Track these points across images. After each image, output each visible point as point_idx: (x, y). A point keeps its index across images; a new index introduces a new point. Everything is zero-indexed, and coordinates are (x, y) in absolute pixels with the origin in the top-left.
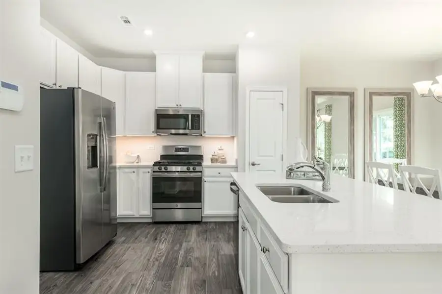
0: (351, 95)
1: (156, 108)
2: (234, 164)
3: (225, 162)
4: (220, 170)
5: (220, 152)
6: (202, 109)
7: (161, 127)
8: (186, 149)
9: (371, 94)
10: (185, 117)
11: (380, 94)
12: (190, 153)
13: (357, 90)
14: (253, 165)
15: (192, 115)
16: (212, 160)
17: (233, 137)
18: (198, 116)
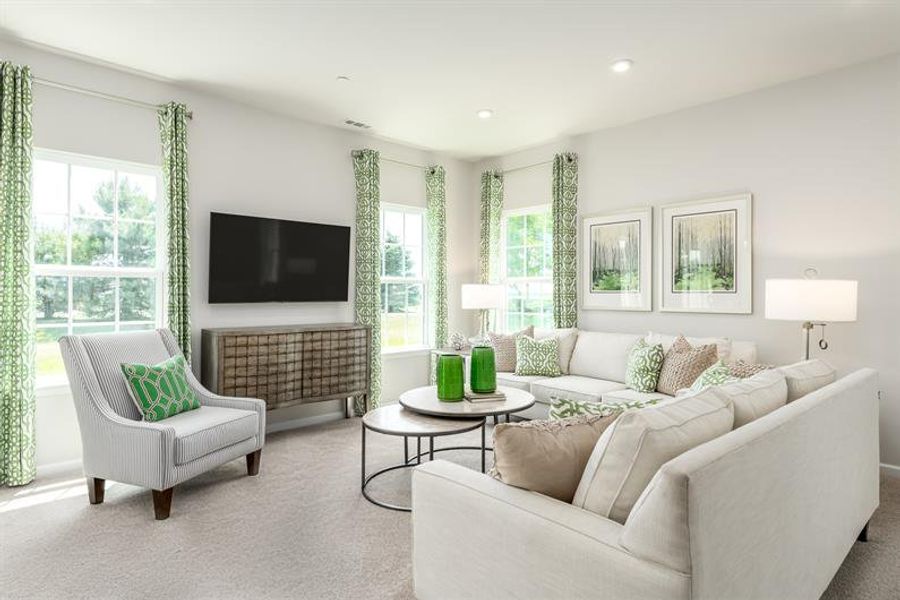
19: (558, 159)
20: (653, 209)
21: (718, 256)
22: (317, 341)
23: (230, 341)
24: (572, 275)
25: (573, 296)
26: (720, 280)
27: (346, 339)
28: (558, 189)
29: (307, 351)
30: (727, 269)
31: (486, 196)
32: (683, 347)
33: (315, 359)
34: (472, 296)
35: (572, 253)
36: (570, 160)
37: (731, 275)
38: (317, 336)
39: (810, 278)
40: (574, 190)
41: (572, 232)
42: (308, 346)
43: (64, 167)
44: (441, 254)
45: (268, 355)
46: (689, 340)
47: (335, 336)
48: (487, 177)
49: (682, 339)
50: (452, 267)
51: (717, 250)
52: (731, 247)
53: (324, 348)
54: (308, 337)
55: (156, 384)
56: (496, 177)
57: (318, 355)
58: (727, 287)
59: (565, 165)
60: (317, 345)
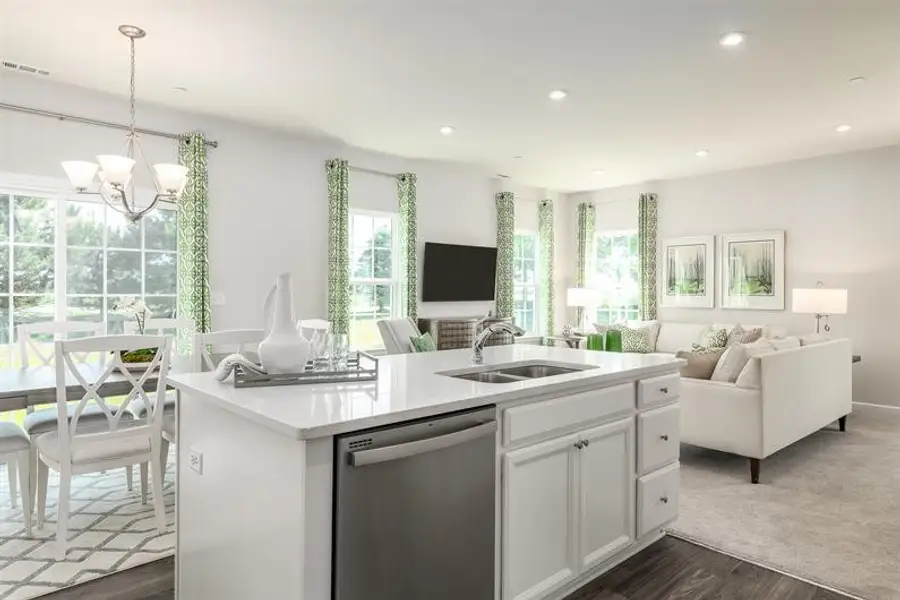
19: (643, 198)
20: (715, 237)
21: (761, 271)
23: (444, 326)
24: (653, 281)
25: (653, 297)
26: (762, 288)
28: (643, 219)
30: (768, 280)
31: (582, 222)
32: (739, 331)
34: (575, 297)
35: (653, 266)
36: (652, 198)
37: (770, 284)
39: (820, 288)
40: (655, 220)
41: (653, 251)
43: (370, 219)
44: (551, 266)
46: (743, 326)
48: (583, 207)
49: (738, 326)
50: (558, 274)
51: (760, 267)
52: (770, 265)
56: (590, 207)
58: (768, 292)
59: (648, 203)
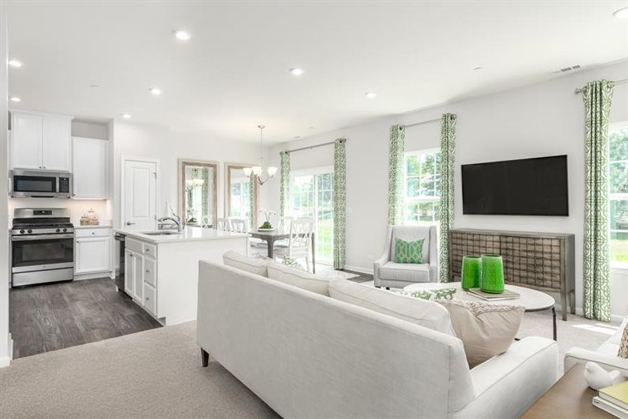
0: (214, 166)
1: (12, 169)
2: (108, 225)
3: (97, 224)
4: (93, 231)
5: (92, 214)
6: (70, 172)
7: (18, 189)
8: (49, 212)
9: (229, 167)
10: (53, 180)
11: (236, 168)
12: (54, 215)
13: (219, 163)
14: (129, 224)
15: (60, 178)
16: (82, 222)
17: (105, 200)
18: (68, 179)
22: (510, 243)
27: (534, 244)
29: (503, 249)
33: (509, 255)
38: (509, 239)
42: (504, 245)
45: (473, 246)
47: (523, 241)
53: (514, 248)
54: (504, 239)
55: (401, 248)
57: (511, 253)
60: (510, 246)
